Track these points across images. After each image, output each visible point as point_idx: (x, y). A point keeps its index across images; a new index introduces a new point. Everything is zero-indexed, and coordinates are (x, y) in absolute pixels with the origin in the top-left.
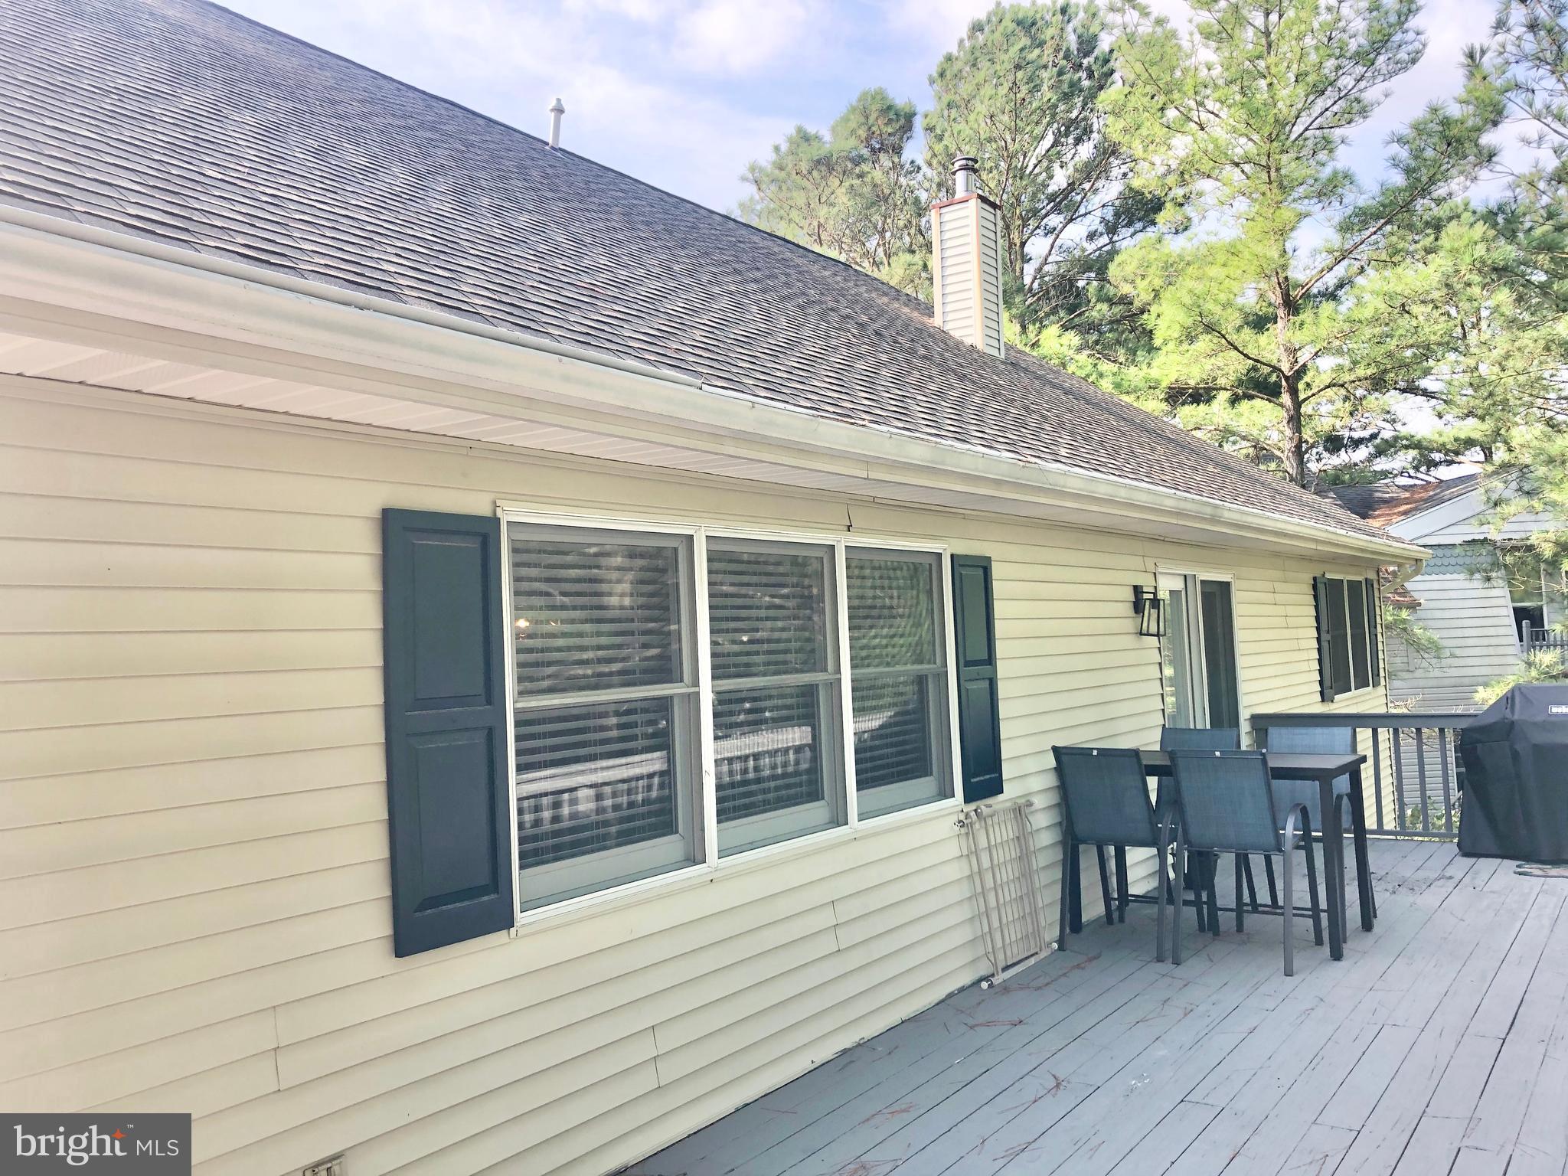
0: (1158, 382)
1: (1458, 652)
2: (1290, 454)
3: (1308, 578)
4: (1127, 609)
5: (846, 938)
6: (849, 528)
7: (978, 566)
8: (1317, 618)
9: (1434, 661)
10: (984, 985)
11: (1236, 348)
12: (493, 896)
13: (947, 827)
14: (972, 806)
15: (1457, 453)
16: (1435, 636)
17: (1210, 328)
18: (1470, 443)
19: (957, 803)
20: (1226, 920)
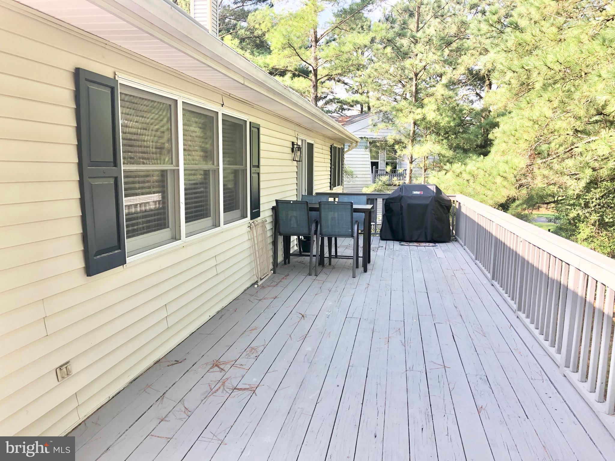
0: (268, 65)
1: (358, 176)
2: (313, 99)
3: (329, 145)
4: (289, 150)
5: (220, 269)
6: (222, 105)
7: (256, 128)
8: (331, 160)
9: (351, 179)
10: (256, 286)
11: (299, 55)
12: (119, 251)
13: (245, 229)
14: (252, 221)
15: (352, 106)
16: (353, 170)
17: (290, 46)
18: (357, 102)
19: (248, 220)
20: (326, 261)
